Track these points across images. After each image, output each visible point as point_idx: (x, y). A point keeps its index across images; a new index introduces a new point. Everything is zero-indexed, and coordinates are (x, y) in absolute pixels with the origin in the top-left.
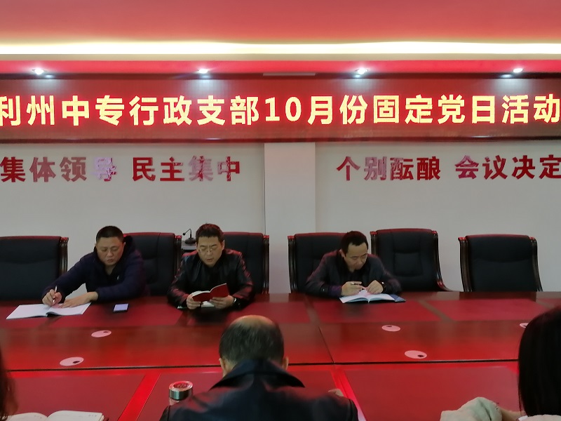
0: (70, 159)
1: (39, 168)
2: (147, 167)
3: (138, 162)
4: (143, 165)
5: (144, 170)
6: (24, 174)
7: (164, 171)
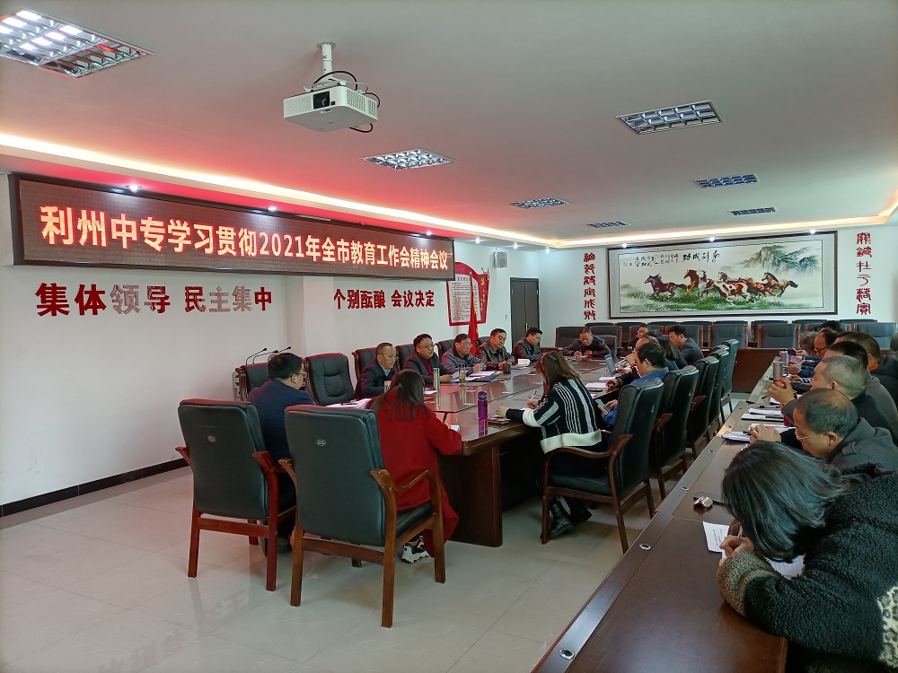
0: (121, 287)
1: (86, 298)
4: (195, 294)
5: (195, 301)
6: (67, 306)
7: (213, 302)
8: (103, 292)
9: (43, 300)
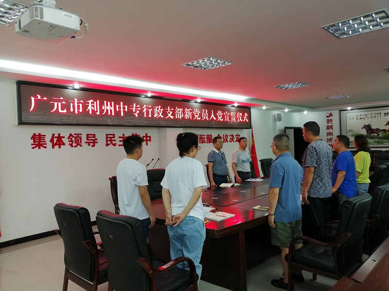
0: (73, 135)
1: (55, 140)
2: (112, 139)
3: (109, 136)
4: (111, 138)
5: (111, 141)
6: (46, 144)
7: (120, 141)
8: (64, 137)
9: (34, 142)
